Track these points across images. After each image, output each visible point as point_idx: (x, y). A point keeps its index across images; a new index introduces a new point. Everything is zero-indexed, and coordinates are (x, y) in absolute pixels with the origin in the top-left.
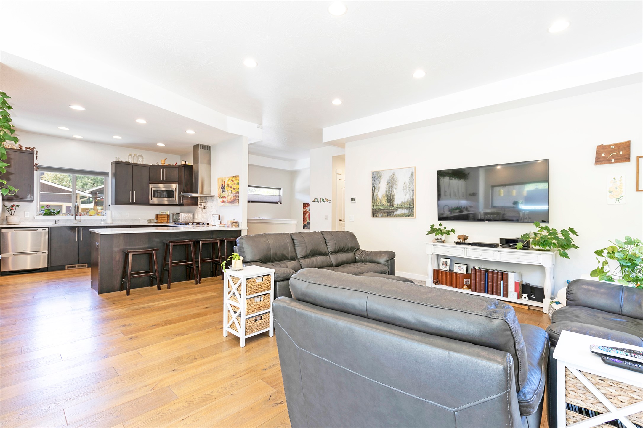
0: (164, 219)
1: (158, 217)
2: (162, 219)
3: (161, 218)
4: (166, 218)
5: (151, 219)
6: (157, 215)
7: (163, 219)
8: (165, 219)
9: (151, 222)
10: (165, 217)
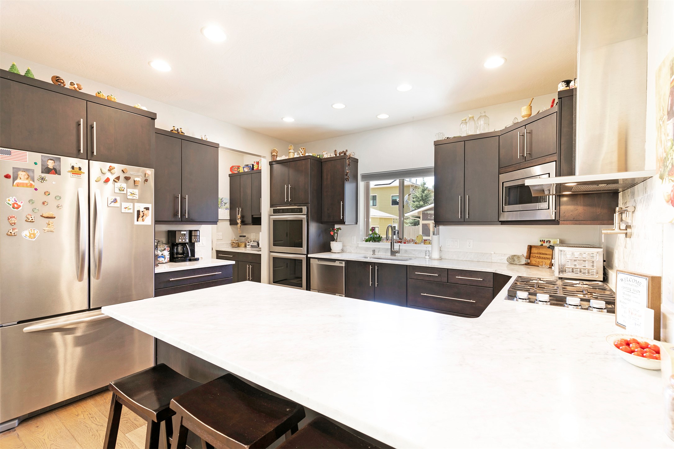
0: (544, 258)
1: (532, 251)
2: (540, 258)
3: (539, 255)
4: (549, 255)
5: (514, 255)
6: (530, 248)
7: (542, 258)
8: (548, 258)
9: (515, 263)
10: (547, 253)
